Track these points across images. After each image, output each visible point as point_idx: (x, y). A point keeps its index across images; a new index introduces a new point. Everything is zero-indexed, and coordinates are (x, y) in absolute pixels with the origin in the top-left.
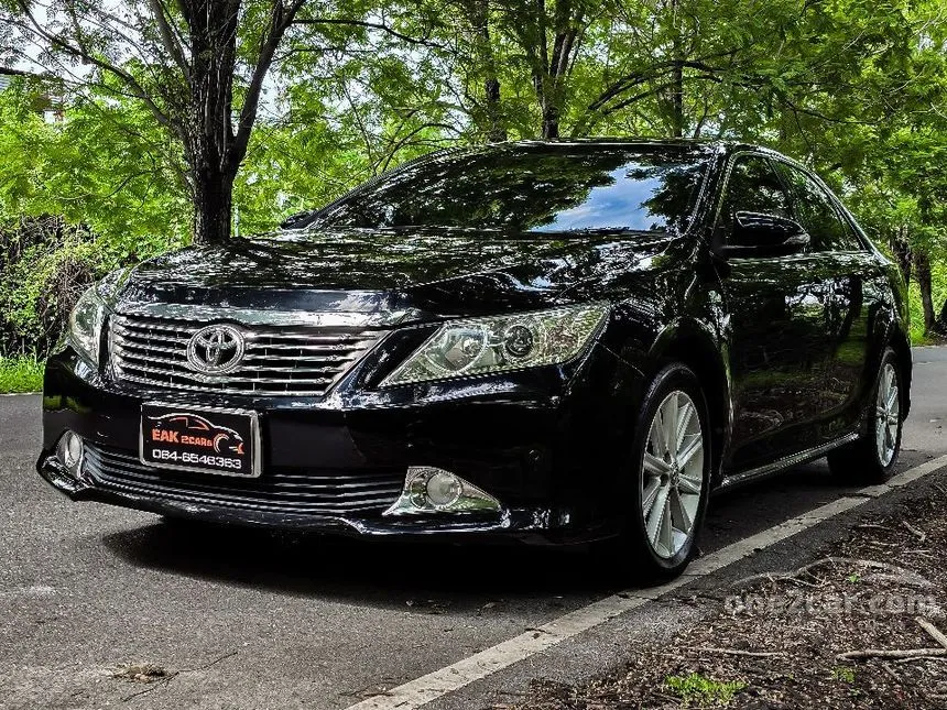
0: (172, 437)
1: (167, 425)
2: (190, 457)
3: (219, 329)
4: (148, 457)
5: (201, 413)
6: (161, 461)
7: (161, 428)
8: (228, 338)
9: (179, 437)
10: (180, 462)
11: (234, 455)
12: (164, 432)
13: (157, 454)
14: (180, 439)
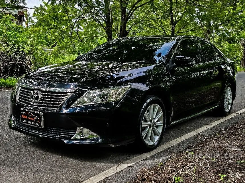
0: (26, 117)
1: (25, 114)
2: (30, 122)
3: (36, 92)
4: (22, 122)
5: (31, 112)
6: (24, 122)
7: (24, 115)
8: (38, 94)
9: (27, 117)
10: (28, 123)
11: (38, 123)
12: (24, 116)
13: (24, 121)
14: (27, 118)
